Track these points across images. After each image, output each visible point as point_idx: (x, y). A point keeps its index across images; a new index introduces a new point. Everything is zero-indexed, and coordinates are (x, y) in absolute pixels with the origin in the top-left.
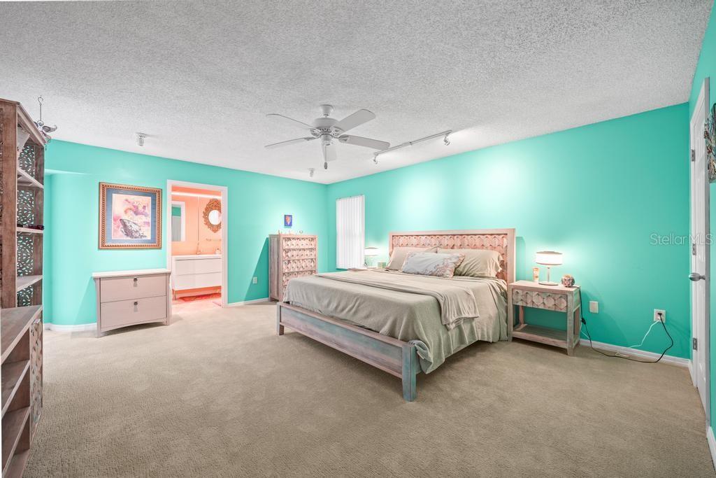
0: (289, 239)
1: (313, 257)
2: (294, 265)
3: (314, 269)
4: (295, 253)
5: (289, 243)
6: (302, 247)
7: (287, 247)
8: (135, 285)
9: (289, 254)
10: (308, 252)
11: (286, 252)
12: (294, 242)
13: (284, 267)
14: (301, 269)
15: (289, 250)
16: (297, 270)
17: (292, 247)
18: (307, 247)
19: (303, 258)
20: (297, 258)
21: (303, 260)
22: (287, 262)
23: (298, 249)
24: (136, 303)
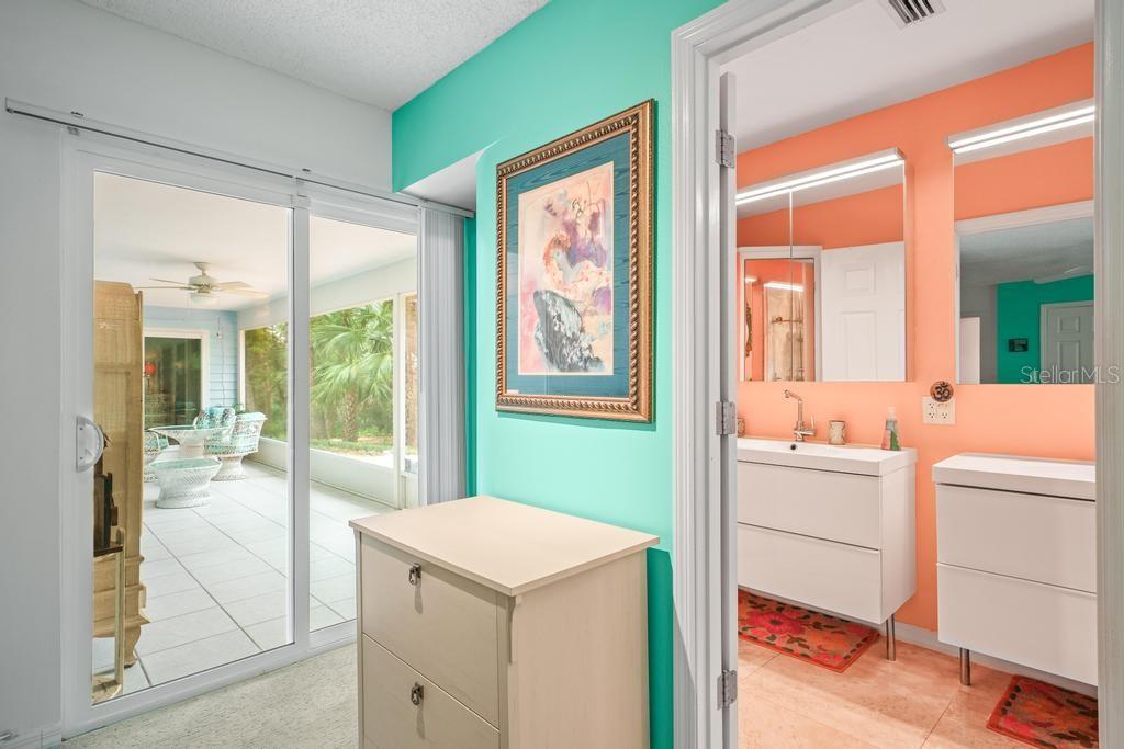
24: (418, 692)
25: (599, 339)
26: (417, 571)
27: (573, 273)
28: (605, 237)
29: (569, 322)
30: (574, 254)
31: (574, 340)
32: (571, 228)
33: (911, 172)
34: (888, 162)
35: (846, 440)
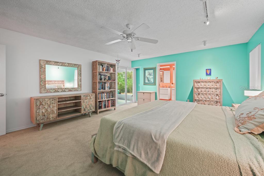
0: (199, 82)
1: (218, 93)
2: (203, 96)
3: (219, 101)
4: (203, 90)
5: (199, 84)
6: (208, 87)
7: (197, 86)
8: (144, 95)
9: (199, 90)
10: (214, 90)
11: (197, 89)
12: (202, 84)
13: (196, 96)
14: (208, 99)
15: (199, 88)
16: (204, 99)
17: (201, 86)
18: (212, 87)
19: (209, 93)
20: (204, 92)
21: (209, 94)
22: (198, 94)
23: (205, 88)
24: (144, 100)
25: (152, 80)
26: (144, 93)
27: (150, 76)
28: (153, 74)
29: (150, 79)
30: (150, 75)
31: (150, 80)
32: (150, 73)
33: (171, 67)
34: (169, 67)
35: (166, 87)
